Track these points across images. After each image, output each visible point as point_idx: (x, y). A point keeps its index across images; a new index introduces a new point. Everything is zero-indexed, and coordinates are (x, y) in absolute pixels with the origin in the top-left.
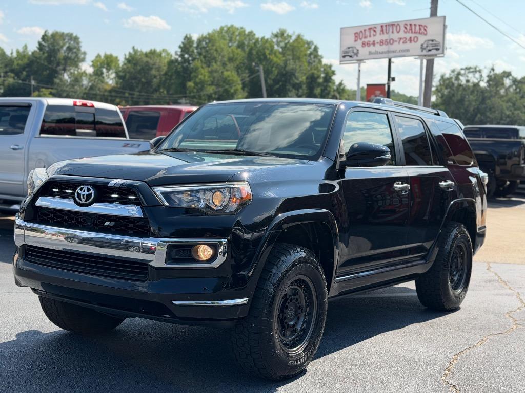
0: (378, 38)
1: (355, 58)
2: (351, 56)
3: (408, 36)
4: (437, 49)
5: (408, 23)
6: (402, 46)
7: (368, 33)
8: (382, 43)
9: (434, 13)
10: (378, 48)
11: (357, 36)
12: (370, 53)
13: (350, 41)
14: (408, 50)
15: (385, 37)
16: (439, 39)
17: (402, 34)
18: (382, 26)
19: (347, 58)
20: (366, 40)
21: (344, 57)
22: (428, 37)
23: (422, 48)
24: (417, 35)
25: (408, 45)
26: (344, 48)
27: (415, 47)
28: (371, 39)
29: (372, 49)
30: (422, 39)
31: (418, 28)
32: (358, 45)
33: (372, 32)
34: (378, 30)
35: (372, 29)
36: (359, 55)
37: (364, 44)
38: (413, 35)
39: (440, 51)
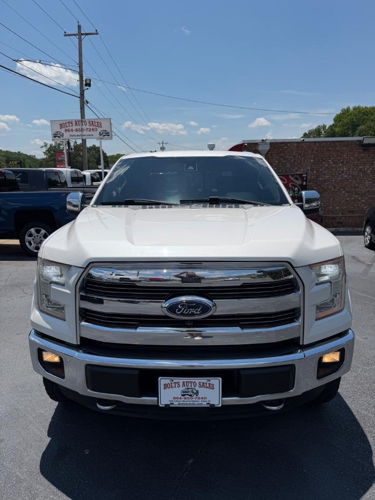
0: (74, 128)
1: (62, 138)
2: (59, 137)
3: (91, 127)
4: (109, 136)
5: (91, 121)
6: (88, 133)
7: (67, 125)
8: (77, 130)
9: (83, 116)
10: (75, 133)
11: (61, 126)
12: (70, 136)
13: (57, 129)
14: (92, 135)
15: (78, 127)
16: (109, 130)
17: (88, 126)
18: (76, 121)
19: (57, 138)
20: (67, 128)
21: (55, 137)
22: (102, 129)
23: (100, 135)
24: (97, 128)
25: (92, 133)
26: (54, 132)
27: (96, 134)
28: (70, 128)
29: (71, 133)
30: (99, 130)
31: (96, 124)
32: (63, 131)
33: (70, 124)
34: (74, 123)
35: (70, 122)
36: (64, 136)
37: (66, 131)
38: (94, 128)
39: (110, 137)
